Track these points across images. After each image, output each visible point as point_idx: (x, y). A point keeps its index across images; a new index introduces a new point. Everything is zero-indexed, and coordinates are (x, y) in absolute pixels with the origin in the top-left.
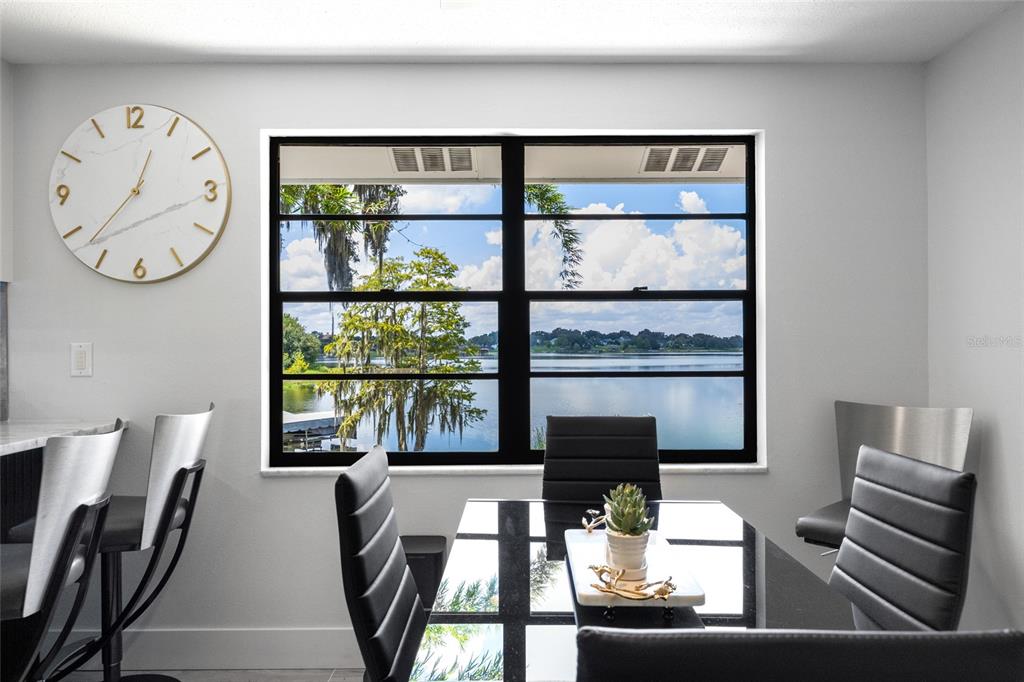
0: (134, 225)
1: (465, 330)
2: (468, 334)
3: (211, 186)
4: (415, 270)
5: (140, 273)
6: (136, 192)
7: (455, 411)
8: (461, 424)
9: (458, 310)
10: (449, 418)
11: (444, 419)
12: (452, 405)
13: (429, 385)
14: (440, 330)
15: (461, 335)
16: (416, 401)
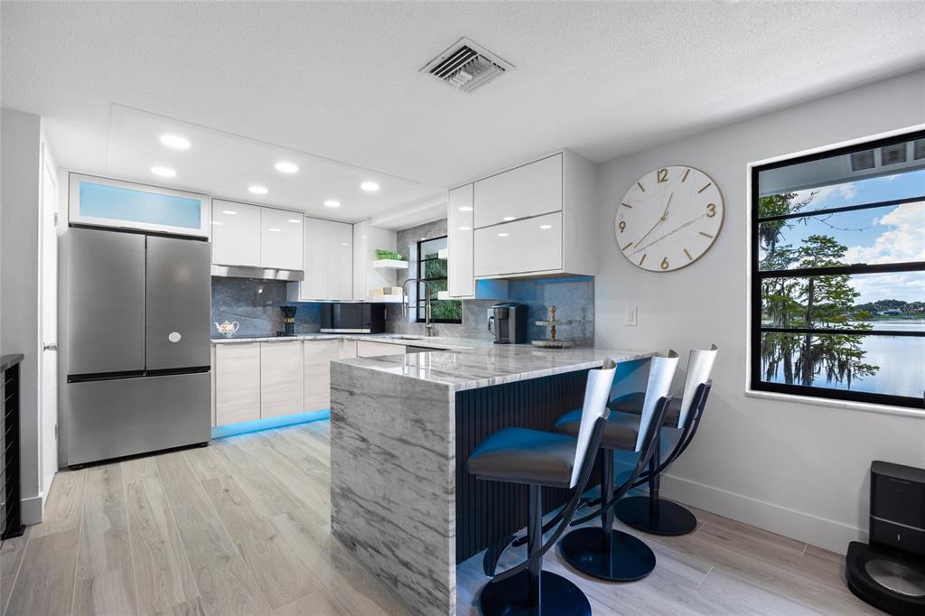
0: (662, 238)
1: (855, 299)
2: (857, 302)
3: (711, 207)
4: (803, 253)
5: (665, 265)
6: (663, 219)
7: (843, 366)
8: (849, 376)
9: (847, 283)
10: (836, 370)
11: (831, 370)
12: (839, 360)
13: (816, 343)
14: (828, 299)
15: (849, 304)
16: (802, 355)
